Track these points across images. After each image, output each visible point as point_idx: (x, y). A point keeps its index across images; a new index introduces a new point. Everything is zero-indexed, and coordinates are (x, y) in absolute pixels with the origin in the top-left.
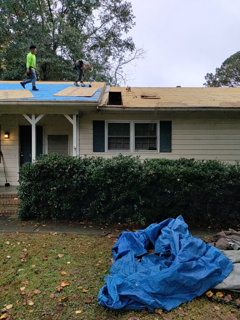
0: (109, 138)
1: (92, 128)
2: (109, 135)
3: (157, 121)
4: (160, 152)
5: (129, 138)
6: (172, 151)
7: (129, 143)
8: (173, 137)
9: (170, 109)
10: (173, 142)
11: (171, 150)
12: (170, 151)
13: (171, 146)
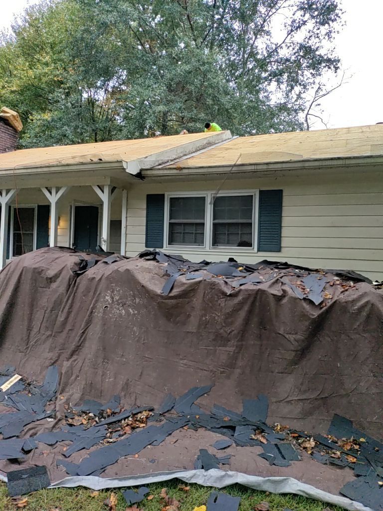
0: (170, 224)
1: (145, 206)
2: (171, 218)
3: (254, 190)
4: (259, 250)
5: (203, 224)
6: (283, 249)
7: (203, 233)
8: (286, 221)
9: (265, 167)
10: (285, 232)
11: (281, 247)
12: (279, 251)
13: (280, 240)
